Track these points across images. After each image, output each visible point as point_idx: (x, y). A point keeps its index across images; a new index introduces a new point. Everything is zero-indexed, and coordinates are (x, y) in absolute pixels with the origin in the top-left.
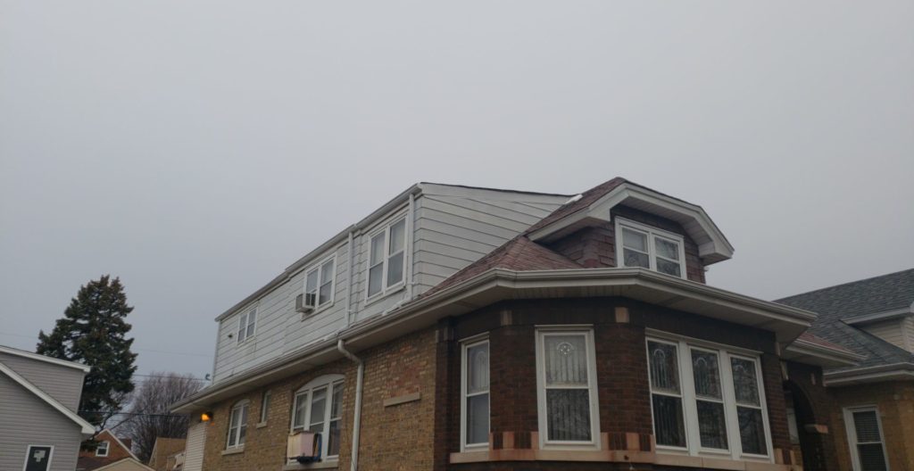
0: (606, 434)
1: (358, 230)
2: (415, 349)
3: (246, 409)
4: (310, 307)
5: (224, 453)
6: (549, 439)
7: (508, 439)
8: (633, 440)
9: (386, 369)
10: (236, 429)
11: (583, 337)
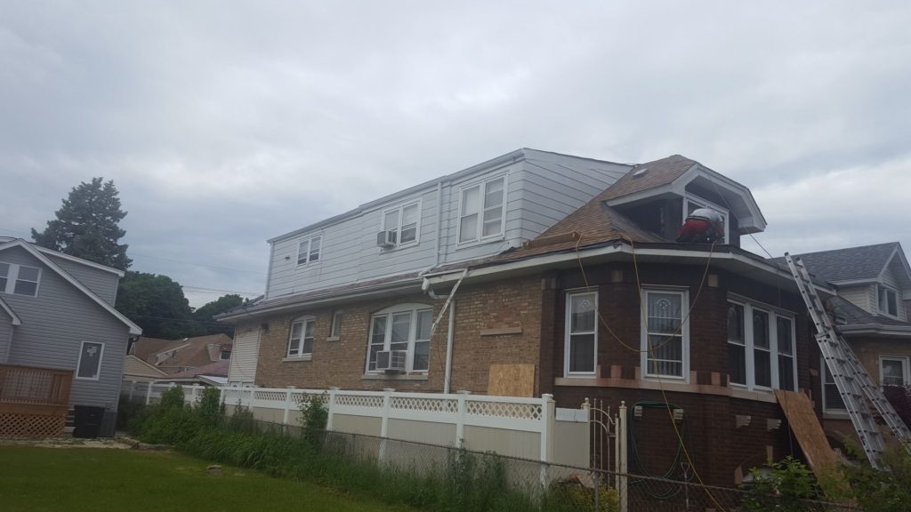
0: (695, 373)
1: (448, 182)
2: (516, 292)
3: (309, 325)
4: (391, 243)
5: (284, 360)
6: (649, 372)
7: (615, 371)
8: (716, 377)
9: (481, 305)
10: (298, 341)
11: (680, 296)
